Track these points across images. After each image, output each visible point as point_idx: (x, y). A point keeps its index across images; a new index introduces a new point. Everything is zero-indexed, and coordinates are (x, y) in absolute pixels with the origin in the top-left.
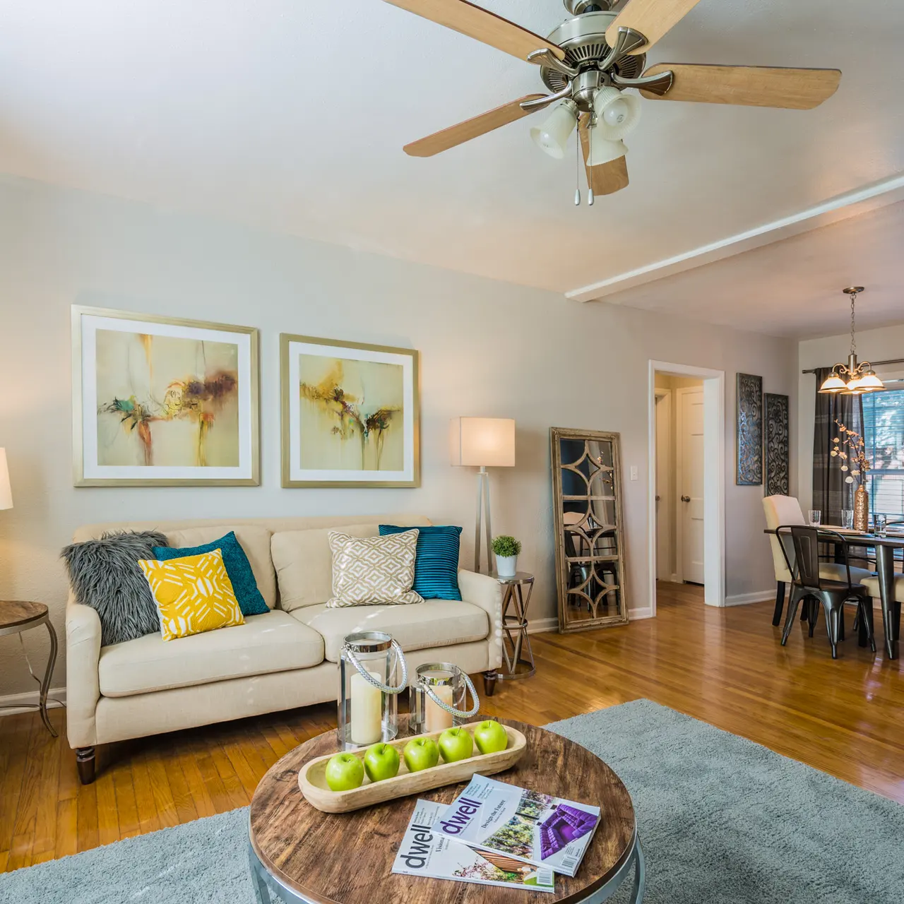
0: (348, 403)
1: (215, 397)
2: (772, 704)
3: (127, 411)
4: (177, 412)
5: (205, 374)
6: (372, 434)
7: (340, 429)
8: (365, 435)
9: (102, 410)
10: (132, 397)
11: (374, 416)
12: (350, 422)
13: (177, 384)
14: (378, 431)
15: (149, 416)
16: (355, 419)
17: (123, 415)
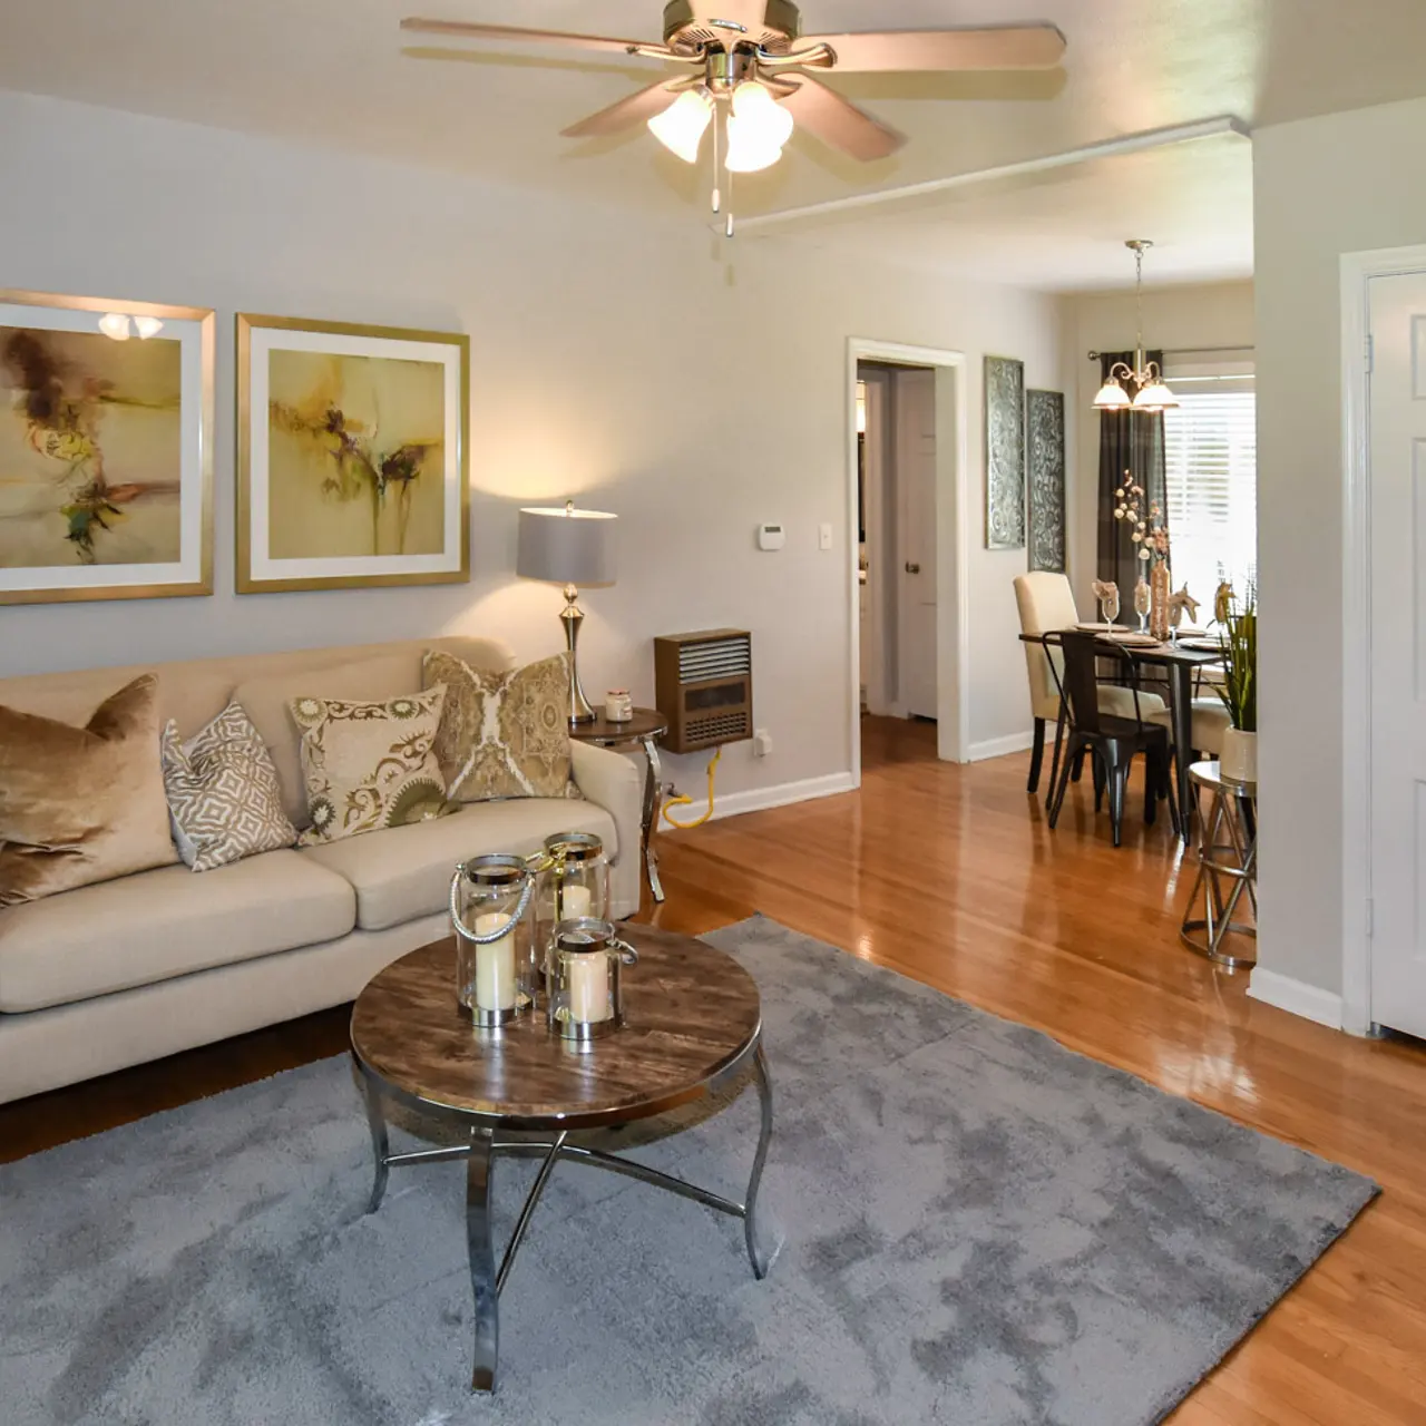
0: (351, 435)
1: (55, 373)
2: (1041, 945)
3: (90, 520)
4: (87, 439)
5: (10, 387)
6: (391, 489)
7: (338, 482)
8: (380, 491)
9: (90, 557)
10: (63, 512)
11: (394, 456)
12: (354, 469)
13: (33, 438)
14: (401, 483)
15: (96, 486)
16: (361, 463)
17: (96, 527)
